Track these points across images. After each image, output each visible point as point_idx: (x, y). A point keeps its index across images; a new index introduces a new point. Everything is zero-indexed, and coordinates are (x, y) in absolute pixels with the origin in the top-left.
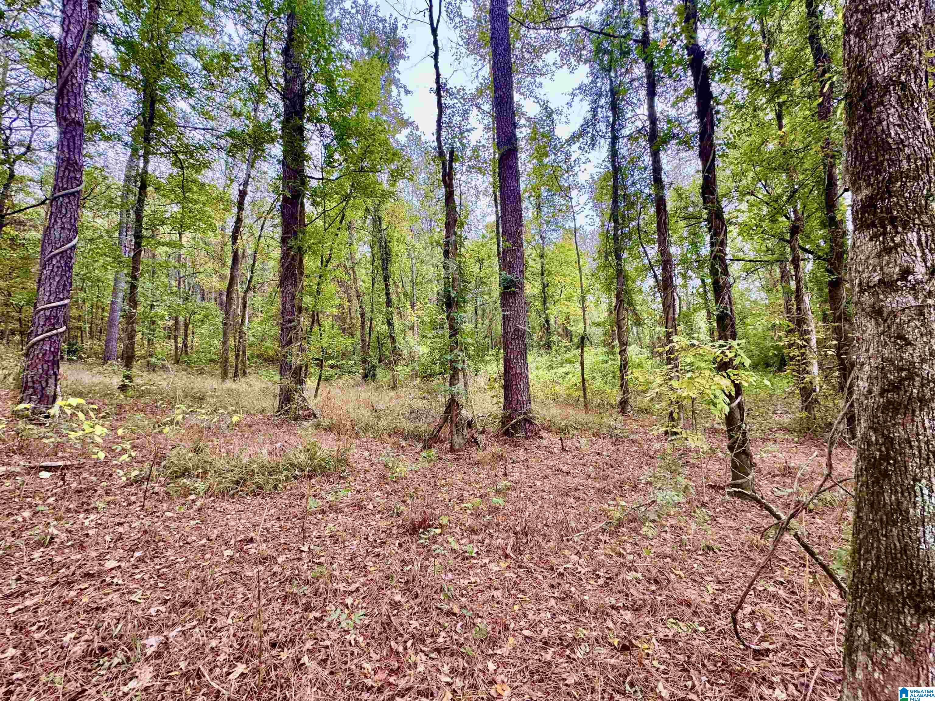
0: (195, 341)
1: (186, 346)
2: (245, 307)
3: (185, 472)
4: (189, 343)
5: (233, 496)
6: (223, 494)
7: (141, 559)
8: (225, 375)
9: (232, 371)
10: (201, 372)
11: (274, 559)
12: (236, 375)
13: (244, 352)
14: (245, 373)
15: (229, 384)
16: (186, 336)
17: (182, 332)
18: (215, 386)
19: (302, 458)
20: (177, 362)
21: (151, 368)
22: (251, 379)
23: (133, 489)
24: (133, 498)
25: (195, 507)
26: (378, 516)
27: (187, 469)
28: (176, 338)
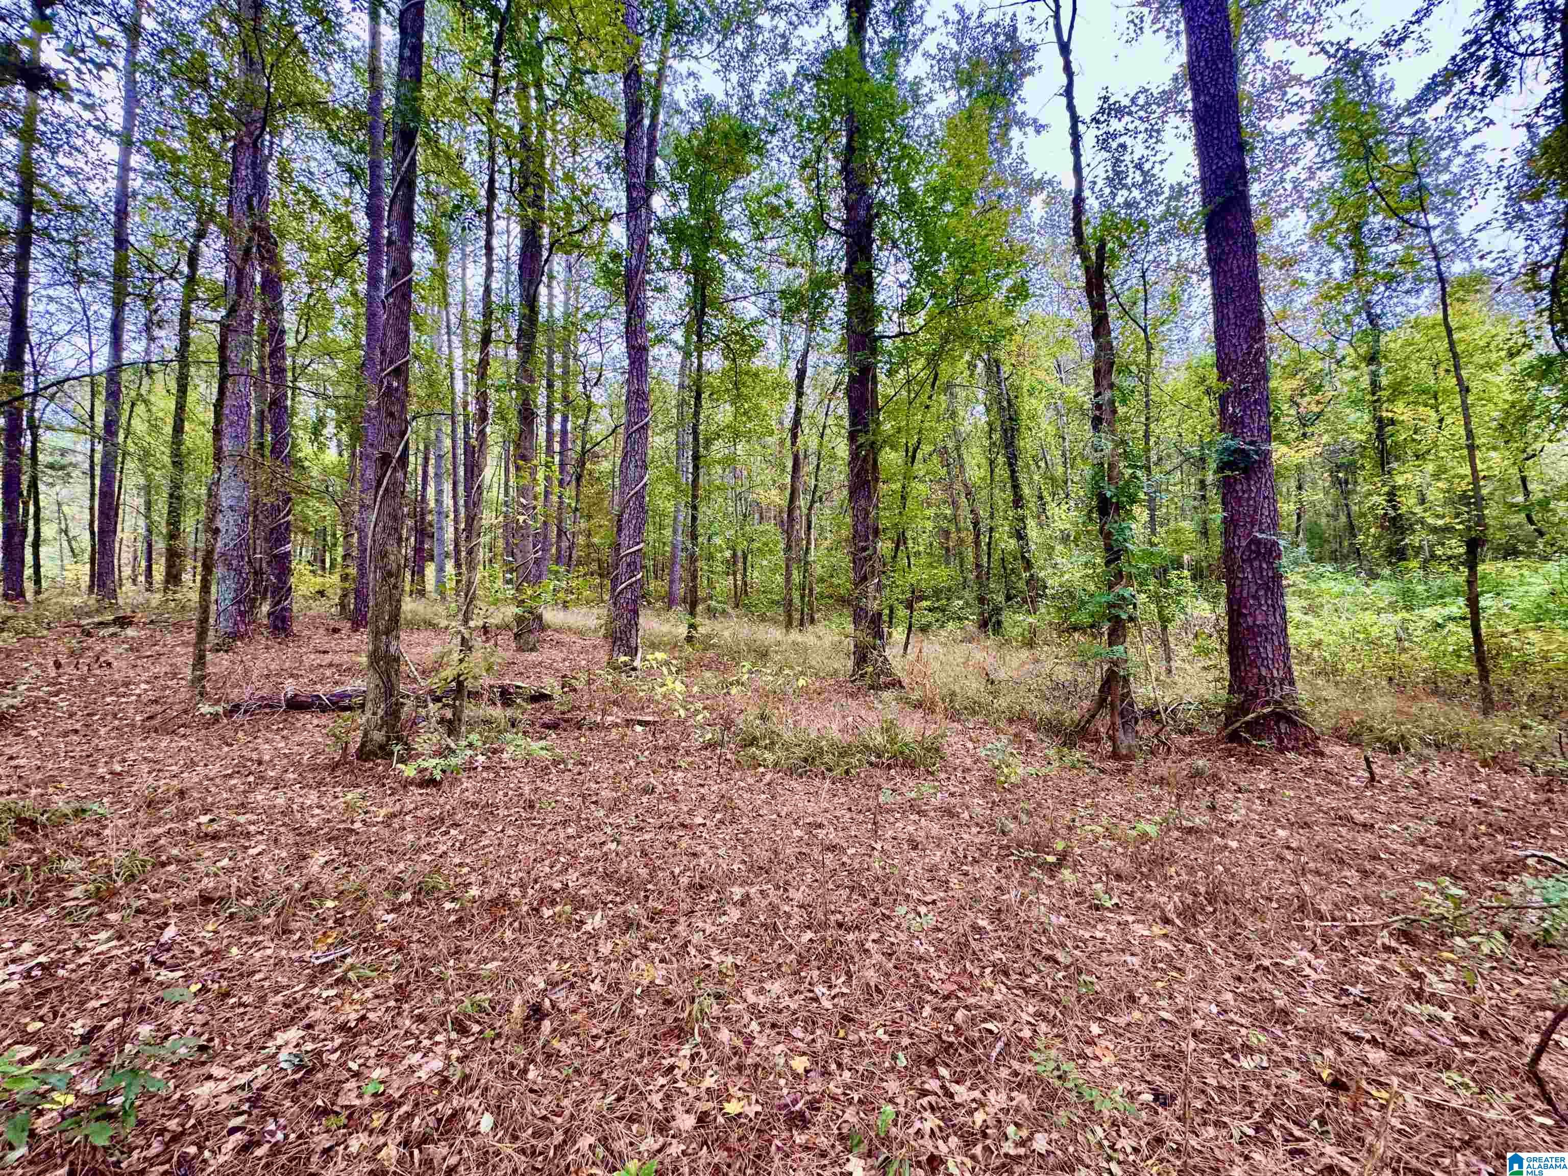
0: (755, 576)
1: (745, 584)
2: (809, 528)
3: (753, 741)
4: (748, 579)
5: (801, 776)
6: (791, 771)
7: (721, 822)
8: (789, 625)
9: (797, 616)
10: (763, 619)
11: (843, 851)
12: (802, 624)
13: (811, 590)
14: (812, 621)
15: (795, 635)
16: (745, 569)
17: (740, 565)
18: (779, 638)
19: (880, 739)
20: (737, 606)
21: (711, 613)
22: (820, 629)
23: (708, 753)
24: (709, 763)
25: (765, 781)
26: (975, 830)
27: (755, 738)
28: (734, 574)
